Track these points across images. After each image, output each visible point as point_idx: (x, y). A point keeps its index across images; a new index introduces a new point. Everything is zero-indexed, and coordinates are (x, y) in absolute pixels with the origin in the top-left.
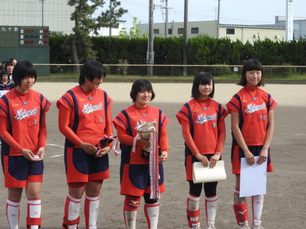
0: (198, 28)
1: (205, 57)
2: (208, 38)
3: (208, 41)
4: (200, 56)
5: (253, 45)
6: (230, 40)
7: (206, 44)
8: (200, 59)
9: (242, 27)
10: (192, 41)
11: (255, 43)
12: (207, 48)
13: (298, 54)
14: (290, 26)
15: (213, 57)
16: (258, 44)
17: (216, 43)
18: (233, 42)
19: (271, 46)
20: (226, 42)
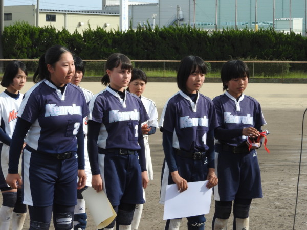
0: (11, 14)
1: (25, 50)
2: (28, 26)
3: (28, 31)
4: (19, 49)
5: (82, 35)
6: (55, 29)
7: (25, 34)
8: (19, 52)
9: (65, 13)
10: (9, 30)
11: (85, 33)
12: (27, 39)
13: (137, 45)
14: (125, 12)
15: (34, 49)
16: (89, 35)
17: (38, 33)
18: (59, 32)
19: (105, 36)
20: (50, 31)
